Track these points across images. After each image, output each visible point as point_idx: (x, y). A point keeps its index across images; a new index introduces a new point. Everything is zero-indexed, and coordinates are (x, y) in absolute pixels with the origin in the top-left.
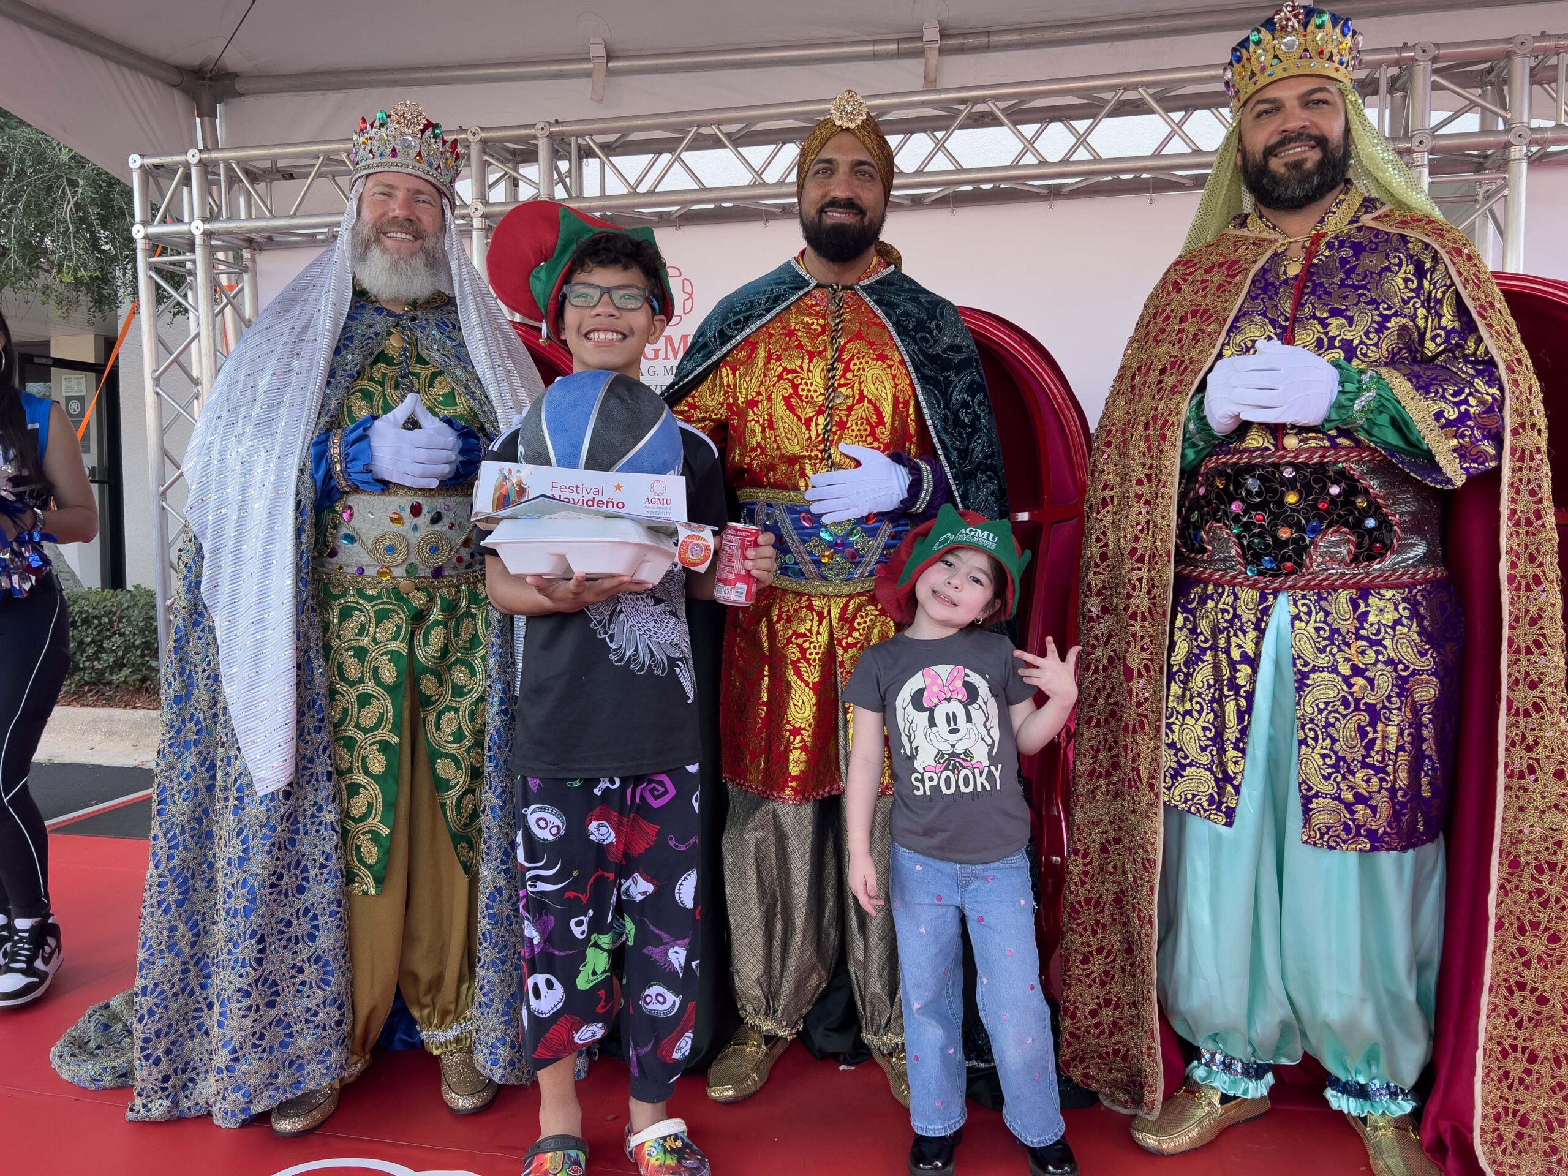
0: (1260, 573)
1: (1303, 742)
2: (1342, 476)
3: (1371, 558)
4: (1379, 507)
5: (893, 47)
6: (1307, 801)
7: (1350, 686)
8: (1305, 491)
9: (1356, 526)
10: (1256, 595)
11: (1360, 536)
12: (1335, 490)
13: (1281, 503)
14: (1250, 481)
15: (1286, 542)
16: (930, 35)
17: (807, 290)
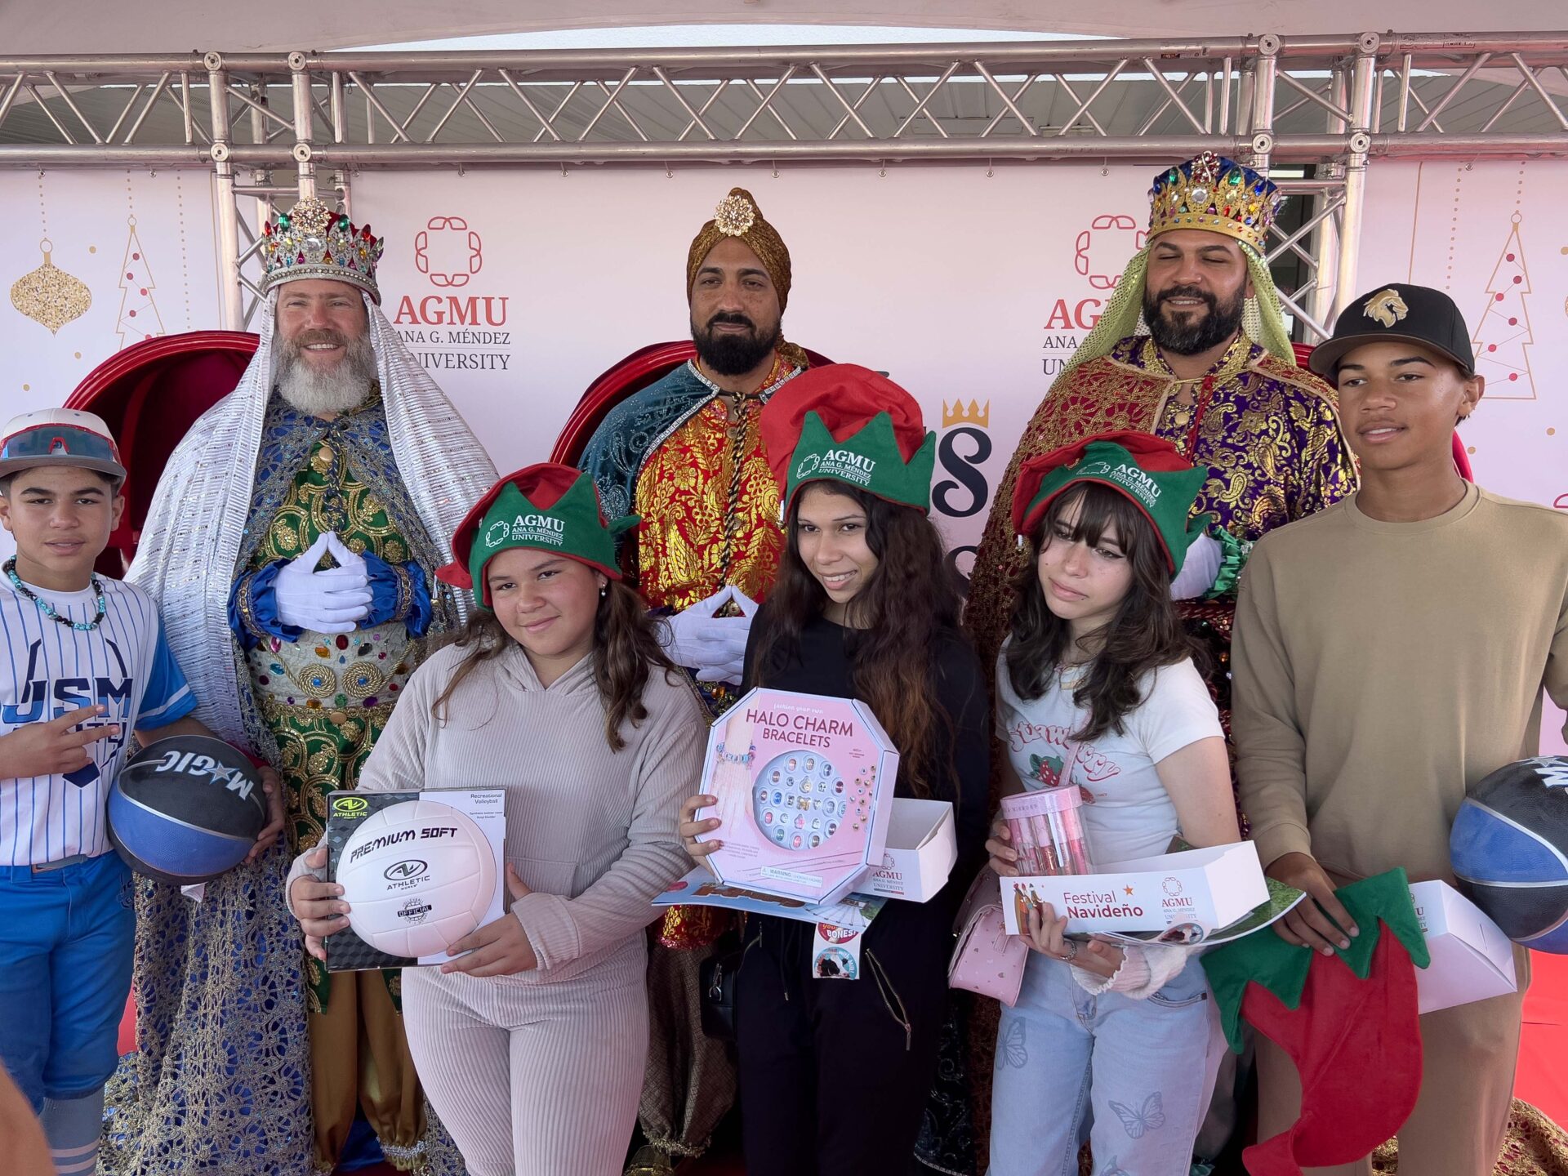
17: (709, 397)
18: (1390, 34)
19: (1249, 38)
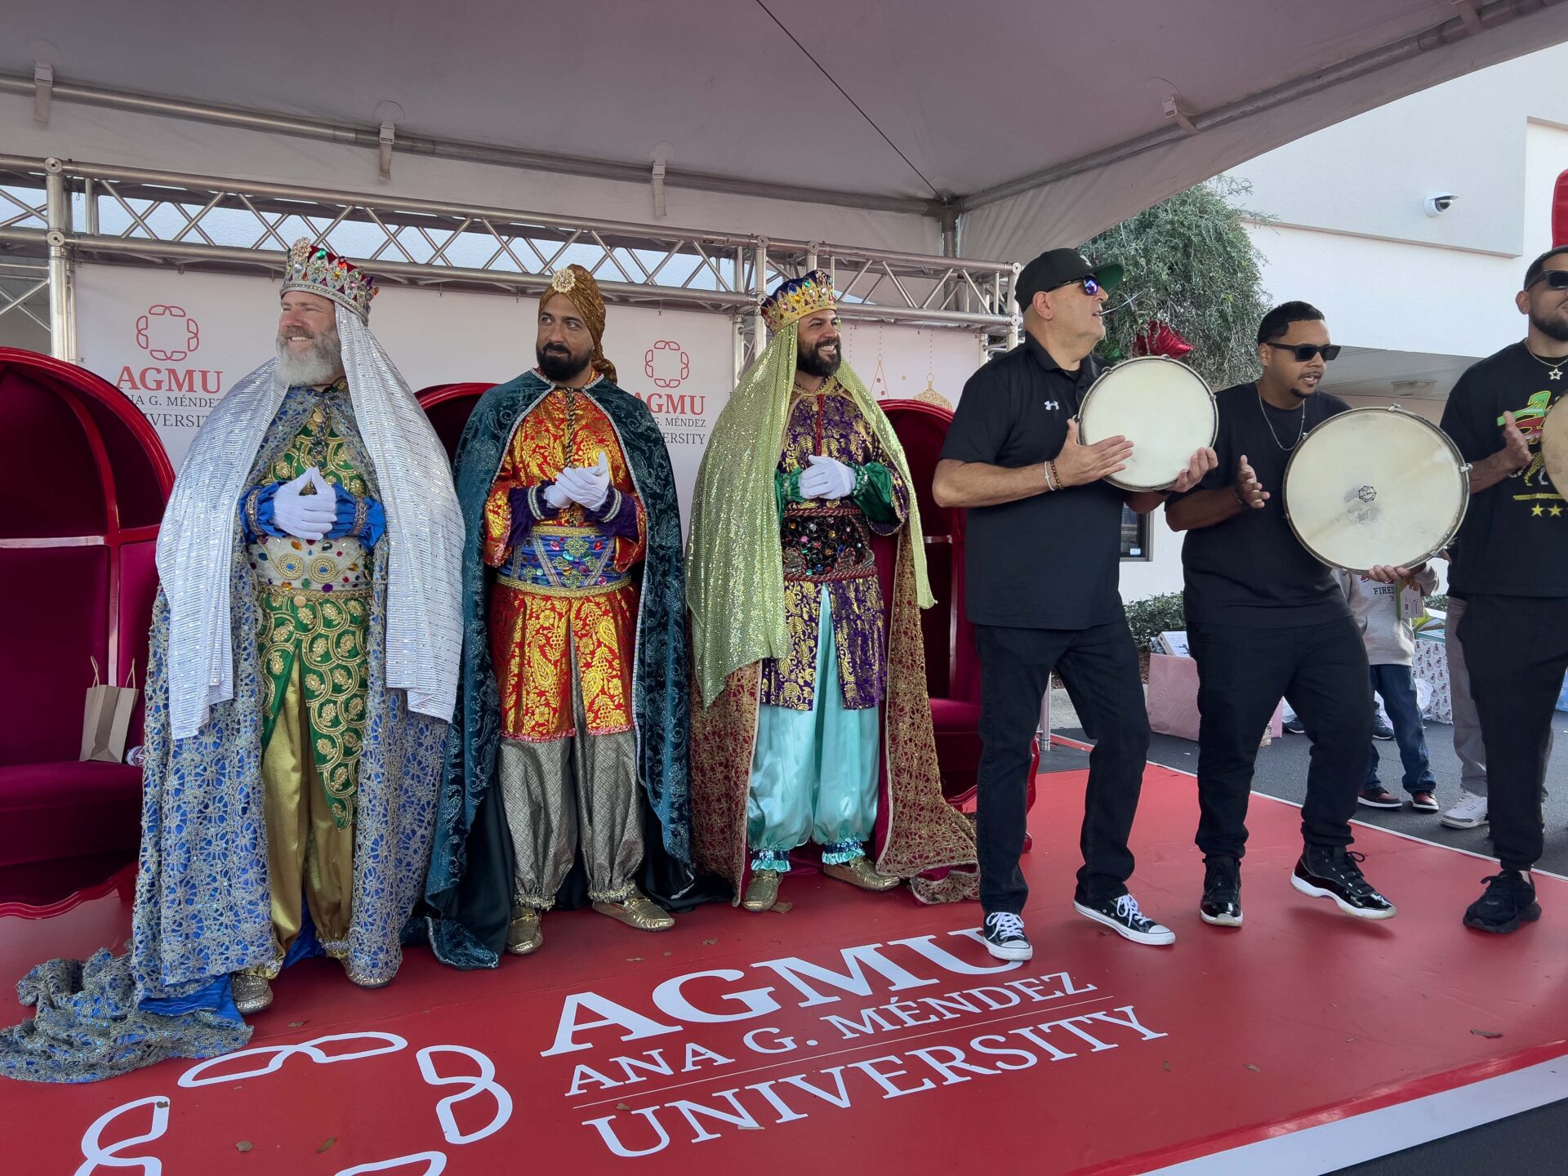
0: (815, 573)
1: (839, 657)
2: (850, 523)
3: (858, 563)
4: (861, 537)
5: (352, 135)
6: (842, 686)
8: (837, 530)
9: (855, 547)
10: (812, 585)
11: (857, 553)
12: (848, 529)
13: (826, 537)
14: (812, 525)
15: (828, 558)
16: (387, 134)
17: (550, 390)
18: (823, 244)
19: (752, 237)
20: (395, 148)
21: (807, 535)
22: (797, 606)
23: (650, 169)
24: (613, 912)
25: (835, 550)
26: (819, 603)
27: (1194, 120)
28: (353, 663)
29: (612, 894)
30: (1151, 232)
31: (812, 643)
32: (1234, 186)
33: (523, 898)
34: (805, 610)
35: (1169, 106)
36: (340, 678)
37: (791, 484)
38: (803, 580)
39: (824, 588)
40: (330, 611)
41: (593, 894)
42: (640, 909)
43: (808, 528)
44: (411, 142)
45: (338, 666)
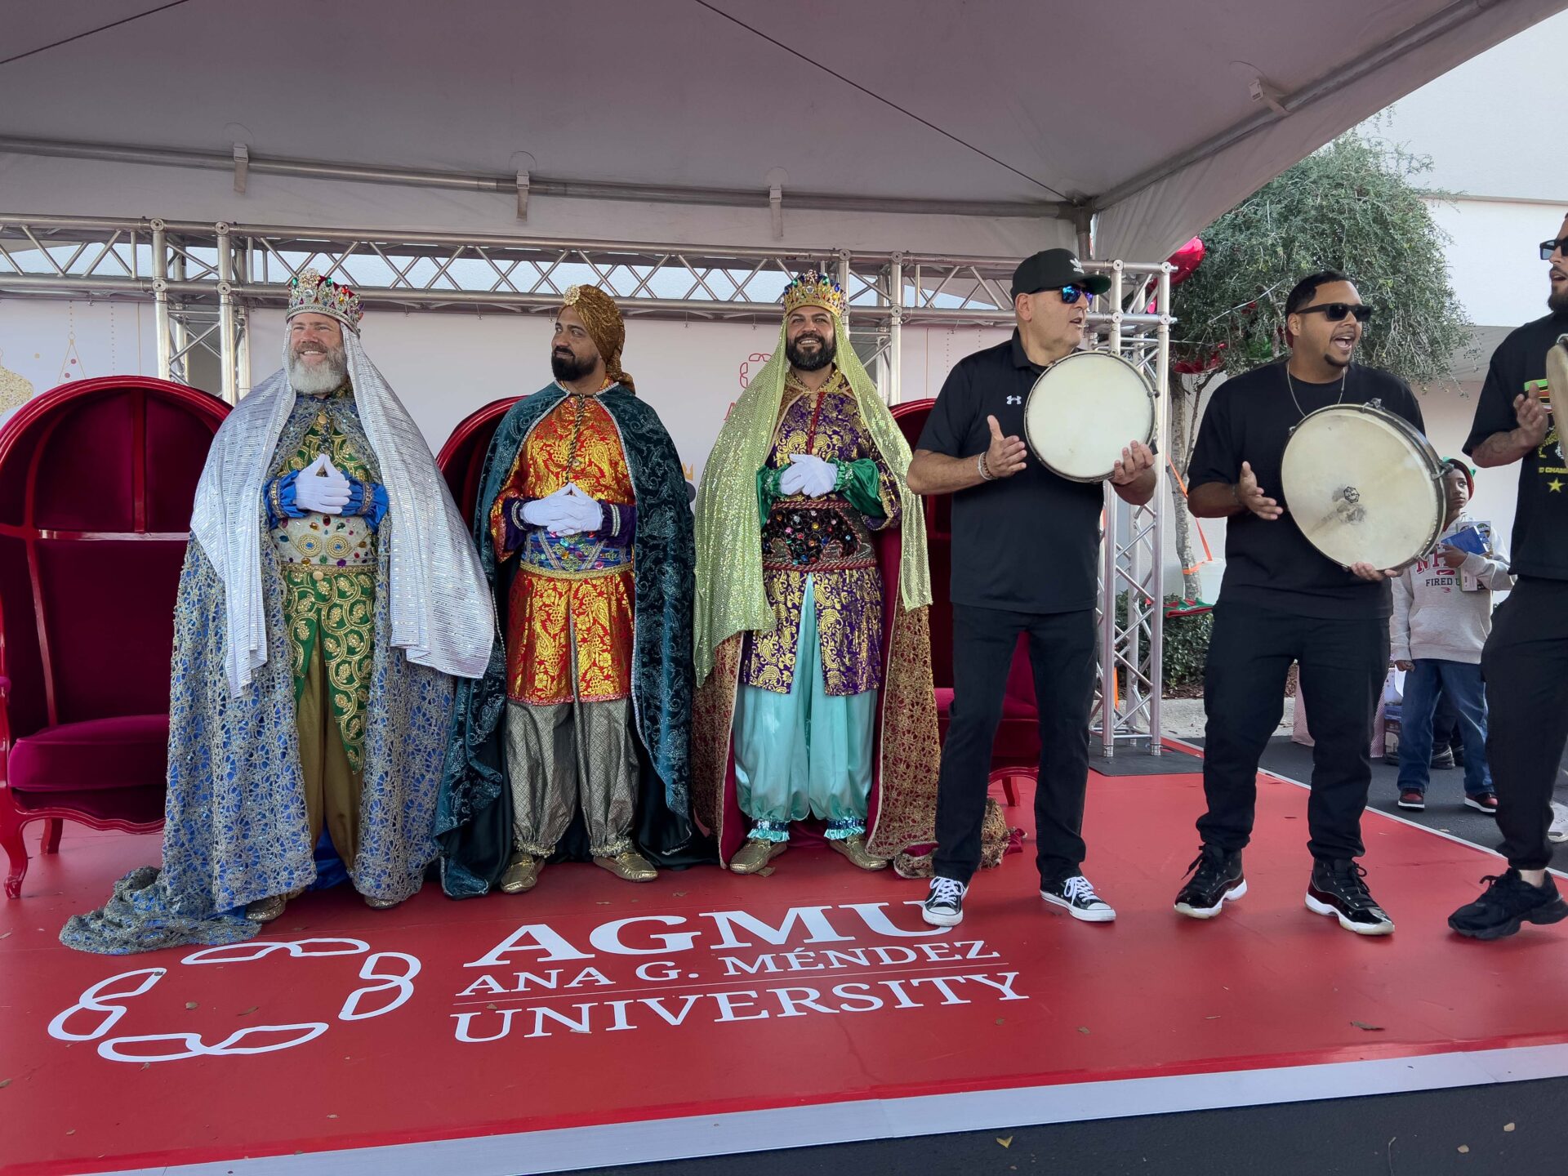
0: (799, 563)
1: (822, 644)
2: (836, 516)
3: (848, 555)
4: (851, 530)
5: (493, 184)
6: (825, 673)
7: (841, 614)
8: (821, 523)
9: (843, 540)
10: (798, 574)
11: (844, 545)
12: (834, 522)
13: (810, 529)
14: (795, 517)
15: (812, 548)
16: (523, 180)
17: (565, 397)
19: (834, 251)
20: (530, 192)
21: (791, 527)
22: (781, 594)
23: (767, 194)
24: (607, 865)
25: (819, 541)
26: (803, 592)
27: (1283, 102)
28: (364, 629)
29: (608, 849)
30: (1297, 221)
31: (794, 629)
32: (1415, 164)
33: (522, 845)
34: (789, 597)
35: (1256, 89)
36: (353, 641)
37: (774, 480)
38: (790, 569)
39: (809, 577)
40: (343, 584)
41: (593, 850)
42: (629, 862)
43: (792, 519)
44: (543, 185)
45: (352, 631)
